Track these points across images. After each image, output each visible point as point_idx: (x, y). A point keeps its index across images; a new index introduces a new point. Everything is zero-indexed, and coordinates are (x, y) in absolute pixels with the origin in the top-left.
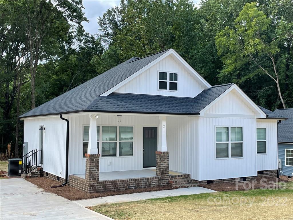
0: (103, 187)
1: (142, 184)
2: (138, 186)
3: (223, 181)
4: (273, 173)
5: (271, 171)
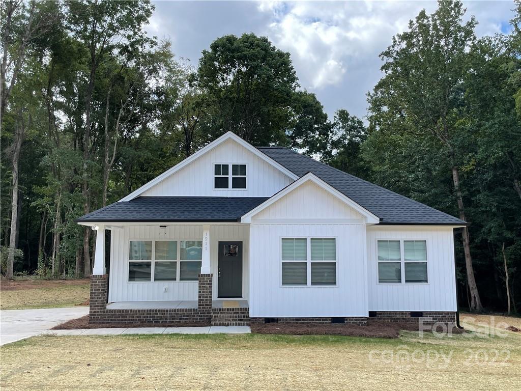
0: (108, 317)
1: (167, 317)
4: (445, 317)
5: (440, 314)
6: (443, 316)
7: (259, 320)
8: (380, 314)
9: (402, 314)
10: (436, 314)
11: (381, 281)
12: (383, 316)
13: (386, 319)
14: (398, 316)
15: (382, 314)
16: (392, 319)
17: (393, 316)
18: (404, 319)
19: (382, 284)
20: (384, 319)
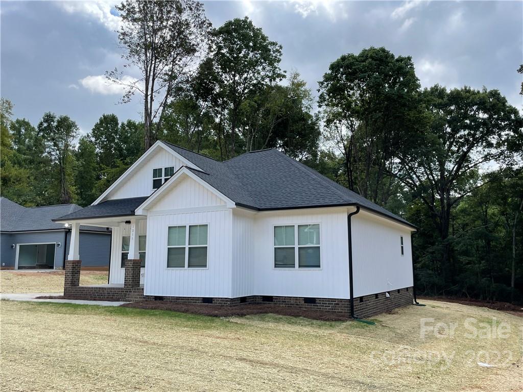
1: (105, 293)
2: (102, 295)
3: (177, 299)
4: (338, 304)
5: (334, 301)
6: (337, 304)
7: (151, 298)
8: (276, 299)
9: (296, 300)
10: (329, 301)
11: (276, 266)
12: (279, 301)
13: (281, 304)
14: (292, 301)
15: (277, 299)
16: (287, 304)
17: (288, 302)
18: (297, 305)
19: (277, 269)
20: (279, 304)
